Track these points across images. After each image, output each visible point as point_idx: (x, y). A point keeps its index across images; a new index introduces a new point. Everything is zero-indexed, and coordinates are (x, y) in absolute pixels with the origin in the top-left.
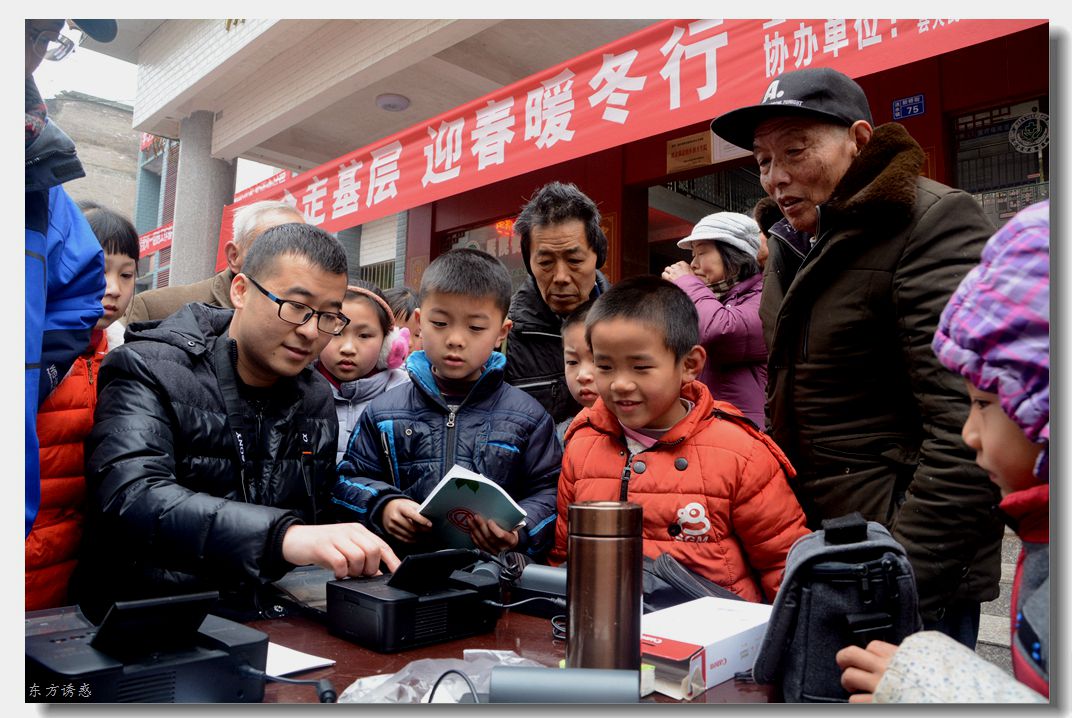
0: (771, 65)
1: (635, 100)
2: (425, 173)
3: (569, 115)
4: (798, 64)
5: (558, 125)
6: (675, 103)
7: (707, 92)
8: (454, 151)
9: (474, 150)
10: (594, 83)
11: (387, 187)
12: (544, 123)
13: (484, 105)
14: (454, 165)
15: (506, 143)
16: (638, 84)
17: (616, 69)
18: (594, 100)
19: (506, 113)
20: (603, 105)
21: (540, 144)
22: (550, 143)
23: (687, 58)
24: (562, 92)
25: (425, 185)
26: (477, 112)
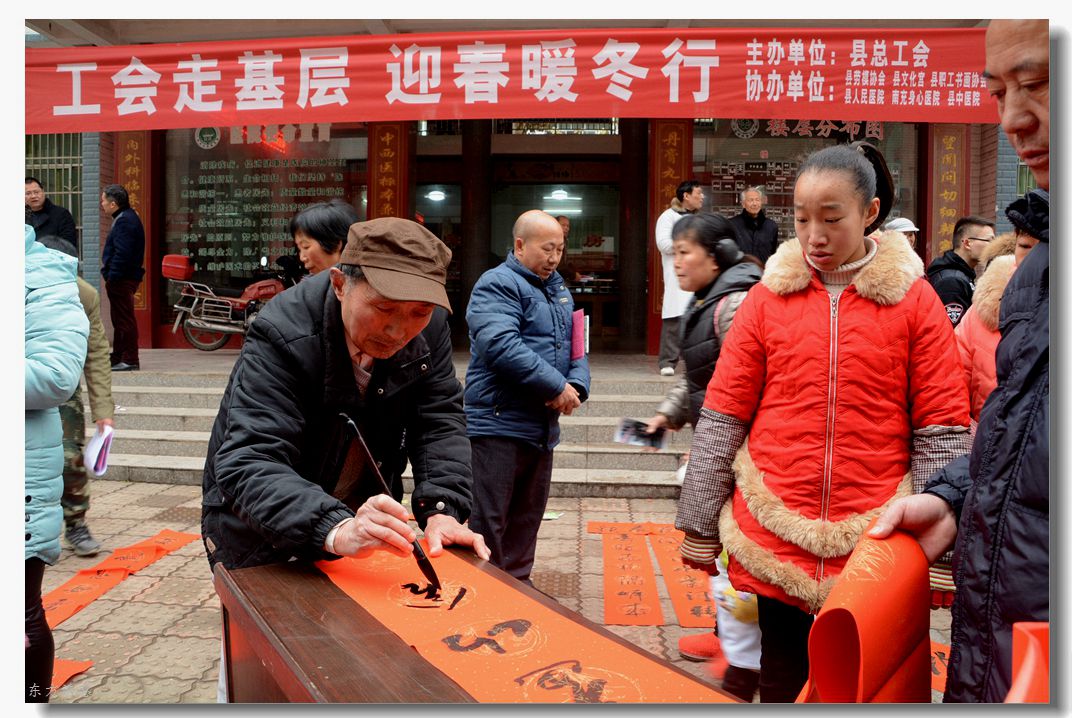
0: (751, 92)
2: (390, 89)
3: (571, 80)
4: (769, 98)
5: (560, 85)
6: (674, 98)
7: (702, 96)
8: (430, 76)
9: (459, 83)
10: (599, 58)
11: (330, 92)
12: (543, 79)
14: (431, 91)
15: (499, 87)
16: (642, 73)
17: (620, 54)
18: (598, 74)
19: (499, 57)
20: (607, 81)
21: (540, 96)
22: (552, 99)
23: (685, 65)
24: (563, 57)
25: (391, 101)
26: (459, 47)
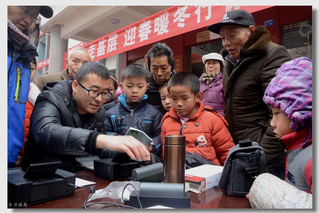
0: (227, 9)
1: (187, 21)
2: (124, 43)
3: (167, 25)
5: (164, 28)
6: (199, 21)
7: (208, 18)
8: (133, 36)
9: (139, 36)
10: (175, 15)
11: (113, 47)
12: (160, 28)
13: (142, 22)
14: (133, 40)
15: (149, 34)
16: (188, 16)
17: (181, 11)
18: (175, 21)
19: (149, 24)
20: (178, 22)
21: (158, 34)
22: (162, 33)
23: (203, 8)
24: (165, 18)
25: (124, 46)
26: (140, 24)
